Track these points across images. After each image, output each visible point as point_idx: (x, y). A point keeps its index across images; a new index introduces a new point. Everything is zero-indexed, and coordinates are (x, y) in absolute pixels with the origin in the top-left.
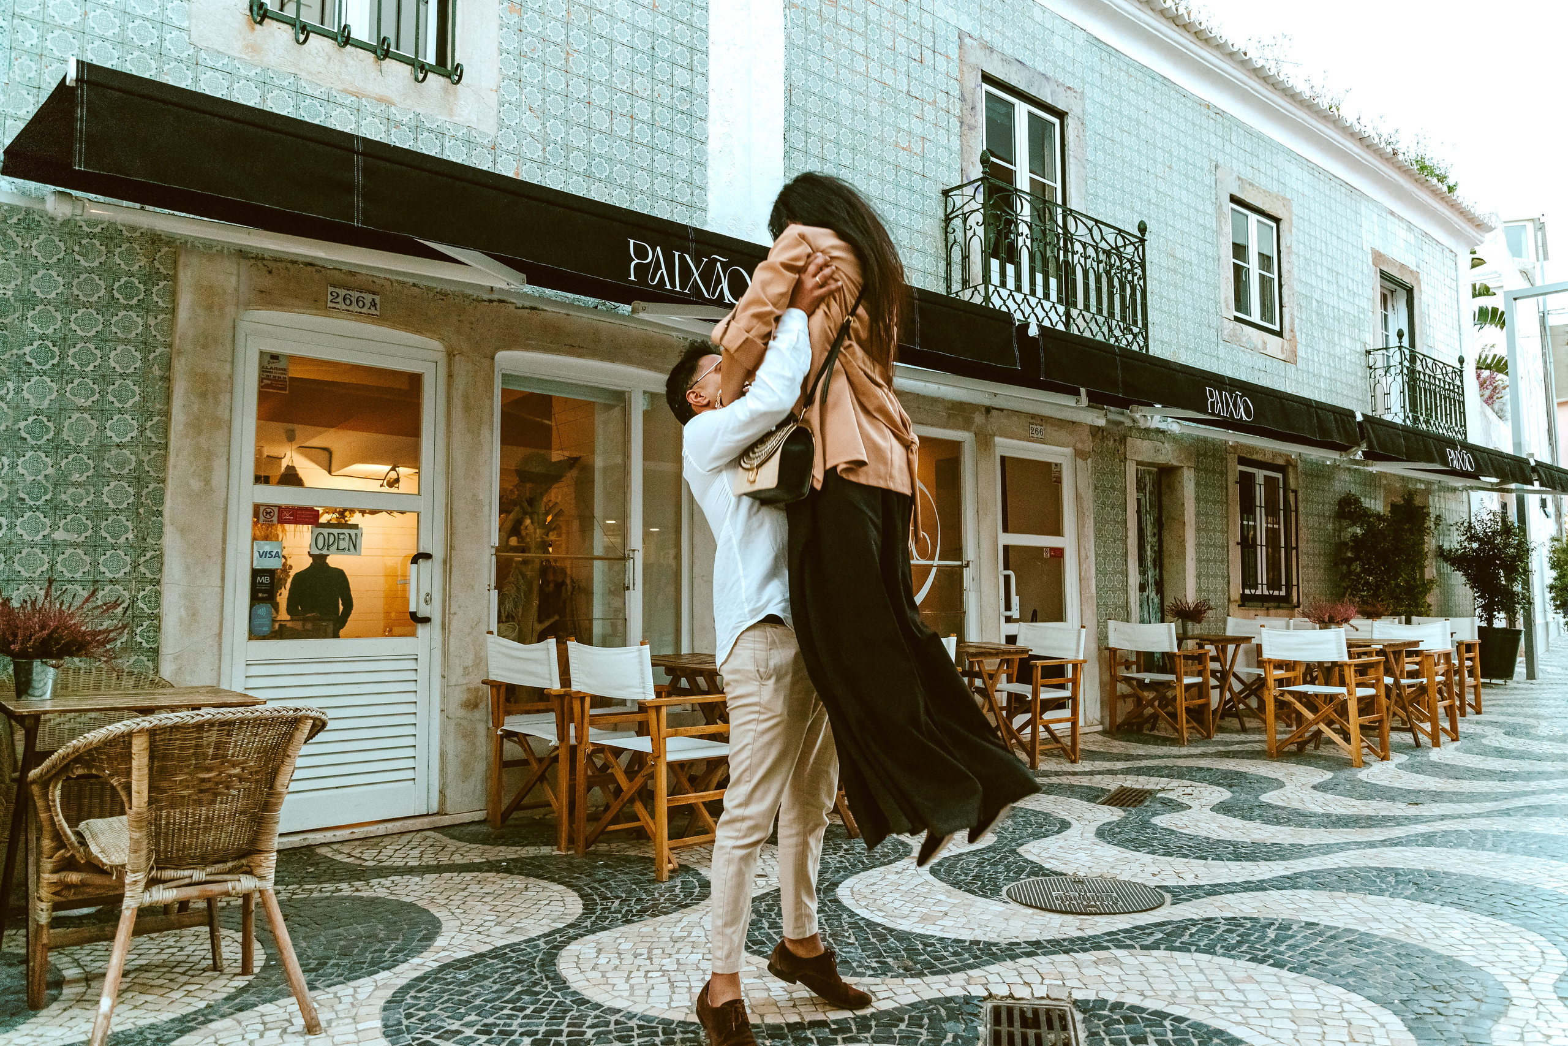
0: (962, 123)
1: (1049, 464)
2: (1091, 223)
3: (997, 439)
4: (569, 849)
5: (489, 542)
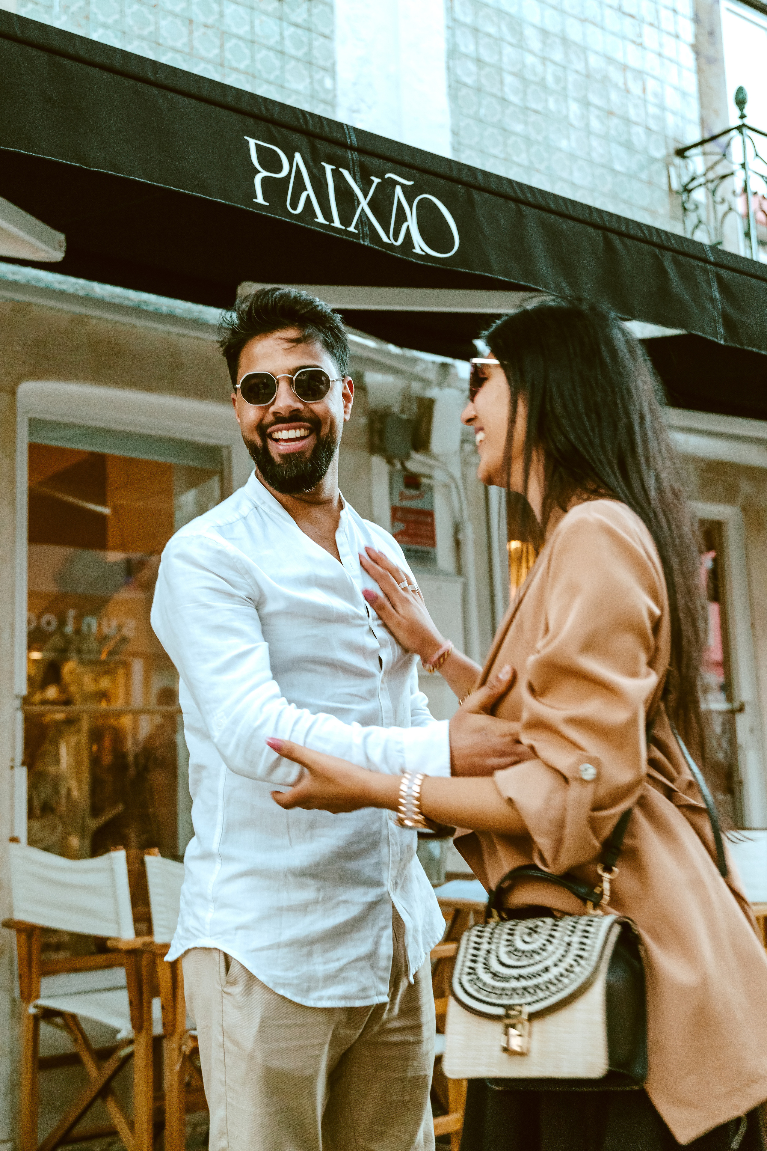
0: (697, 54)
5: (12, 689)
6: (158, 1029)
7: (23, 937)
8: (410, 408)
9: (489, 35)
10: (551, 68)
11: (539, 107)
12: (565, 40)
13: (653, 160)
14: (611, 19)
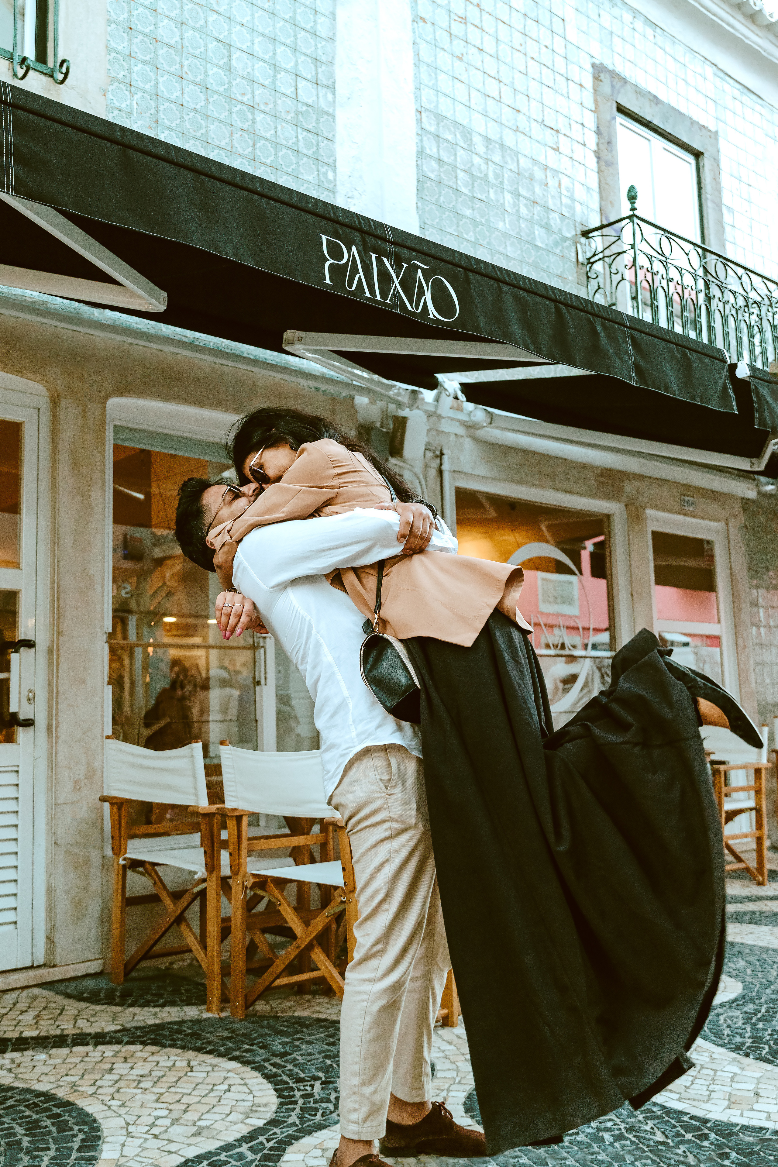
0: (598, 158)
1: (700, 541)
2: (740, 271)
3: (649, 512)
4: (222, 1010)
5: (102, 627)
6: (226, 871)
7: (115, 808)
8: (387, 424)
9: (447, 141)
10: (492, 167)
11: (483, 197)
12: (502, 146)
13: (565, 239)
14: (536, 130)
